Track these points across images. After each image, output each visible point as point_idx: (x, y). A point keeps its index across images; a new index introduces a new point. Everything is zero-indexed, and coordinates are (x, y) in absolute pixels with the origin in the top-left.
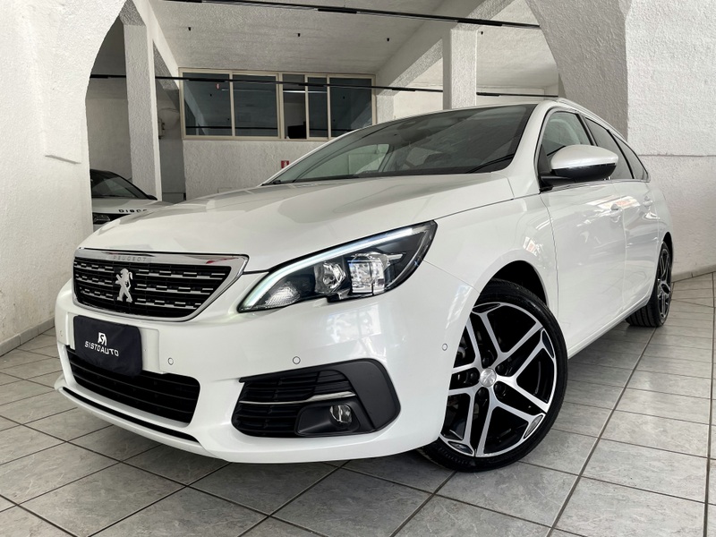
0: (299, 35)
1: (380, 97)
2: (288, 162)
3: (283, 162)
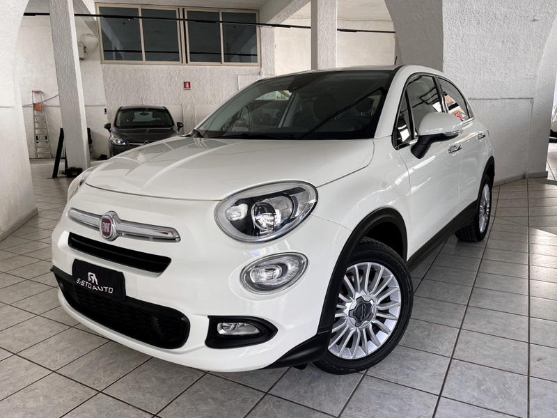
1: (263, 28)
2: (189, 83)
3: (185, 83)
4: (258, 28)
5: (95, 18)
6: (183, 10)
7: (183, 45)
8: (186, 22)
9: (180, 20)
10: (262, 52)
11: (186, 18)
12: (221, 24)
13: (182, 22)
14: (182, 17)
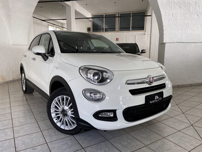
0: (115, 3)
1: (147, 17)
2: (118, 39)
3: (117, 39)
4: (145, 17)
5: (91, 19)
6: (118, 13)
7: (117, 26)
8: (119, 18)
9: (117, 17)
10: (146, 26)
11: (119, 16)
12: (131, 17)
13: (117, 18)
14: (117, 16)
